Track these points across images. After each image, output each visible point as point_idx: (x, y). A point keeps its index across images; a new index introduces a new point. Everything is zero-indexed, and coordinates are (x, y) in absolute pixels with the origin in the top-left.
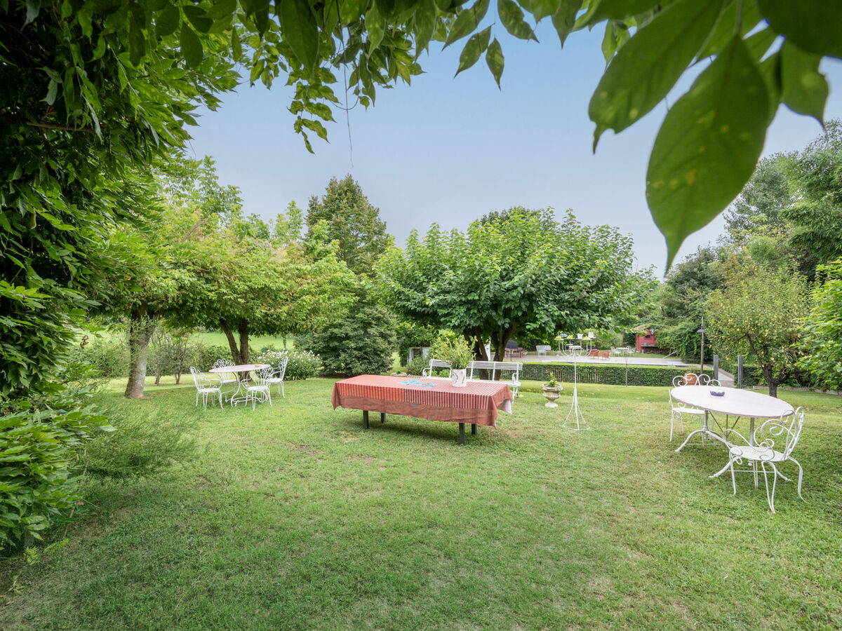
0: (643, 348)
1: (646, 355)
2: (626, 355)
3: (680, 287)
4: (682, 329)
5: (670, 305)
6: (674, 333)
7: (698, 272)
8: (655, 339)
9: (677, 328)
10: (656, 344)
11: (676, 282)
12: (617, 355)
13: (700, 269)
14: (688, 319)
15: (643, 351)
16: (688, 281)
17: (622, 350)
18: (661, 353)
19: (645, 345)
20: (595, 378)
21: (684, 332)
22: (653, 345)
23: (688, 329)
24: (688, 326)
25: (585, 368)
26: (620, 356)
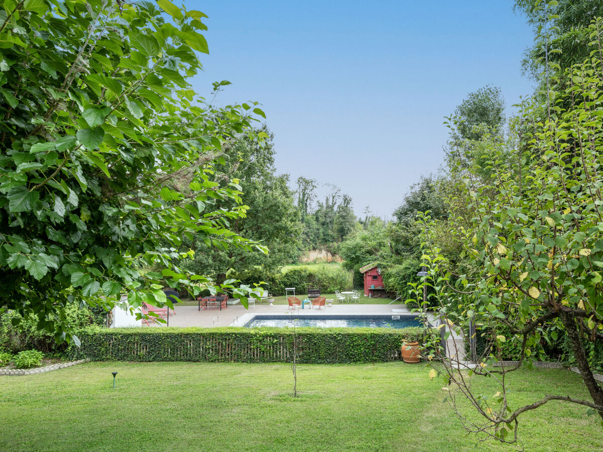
0: (371, 291)
1: (373, 300)
2: (352, 302)
3: (404, 219)
4: (406, 268)
5: (397, 241)
6: (398, 273)
7: (421, 202)
8: (382, 280)
9: (402, 267)
10: (383, 287)
11: (401, 214)
12: (340, 302)
13: (423, 199)
14: (412, 256)
15: (370, 294)
16: (412, 211)
17: (346, 295)
18: (388, 297)
19: (372, 288)
20: (282, 352)
21: (408, 272)
22: (380, 288)
23: (412, 269)
24: (412, 265)
25: (267, 336)
26: (344, 302)
